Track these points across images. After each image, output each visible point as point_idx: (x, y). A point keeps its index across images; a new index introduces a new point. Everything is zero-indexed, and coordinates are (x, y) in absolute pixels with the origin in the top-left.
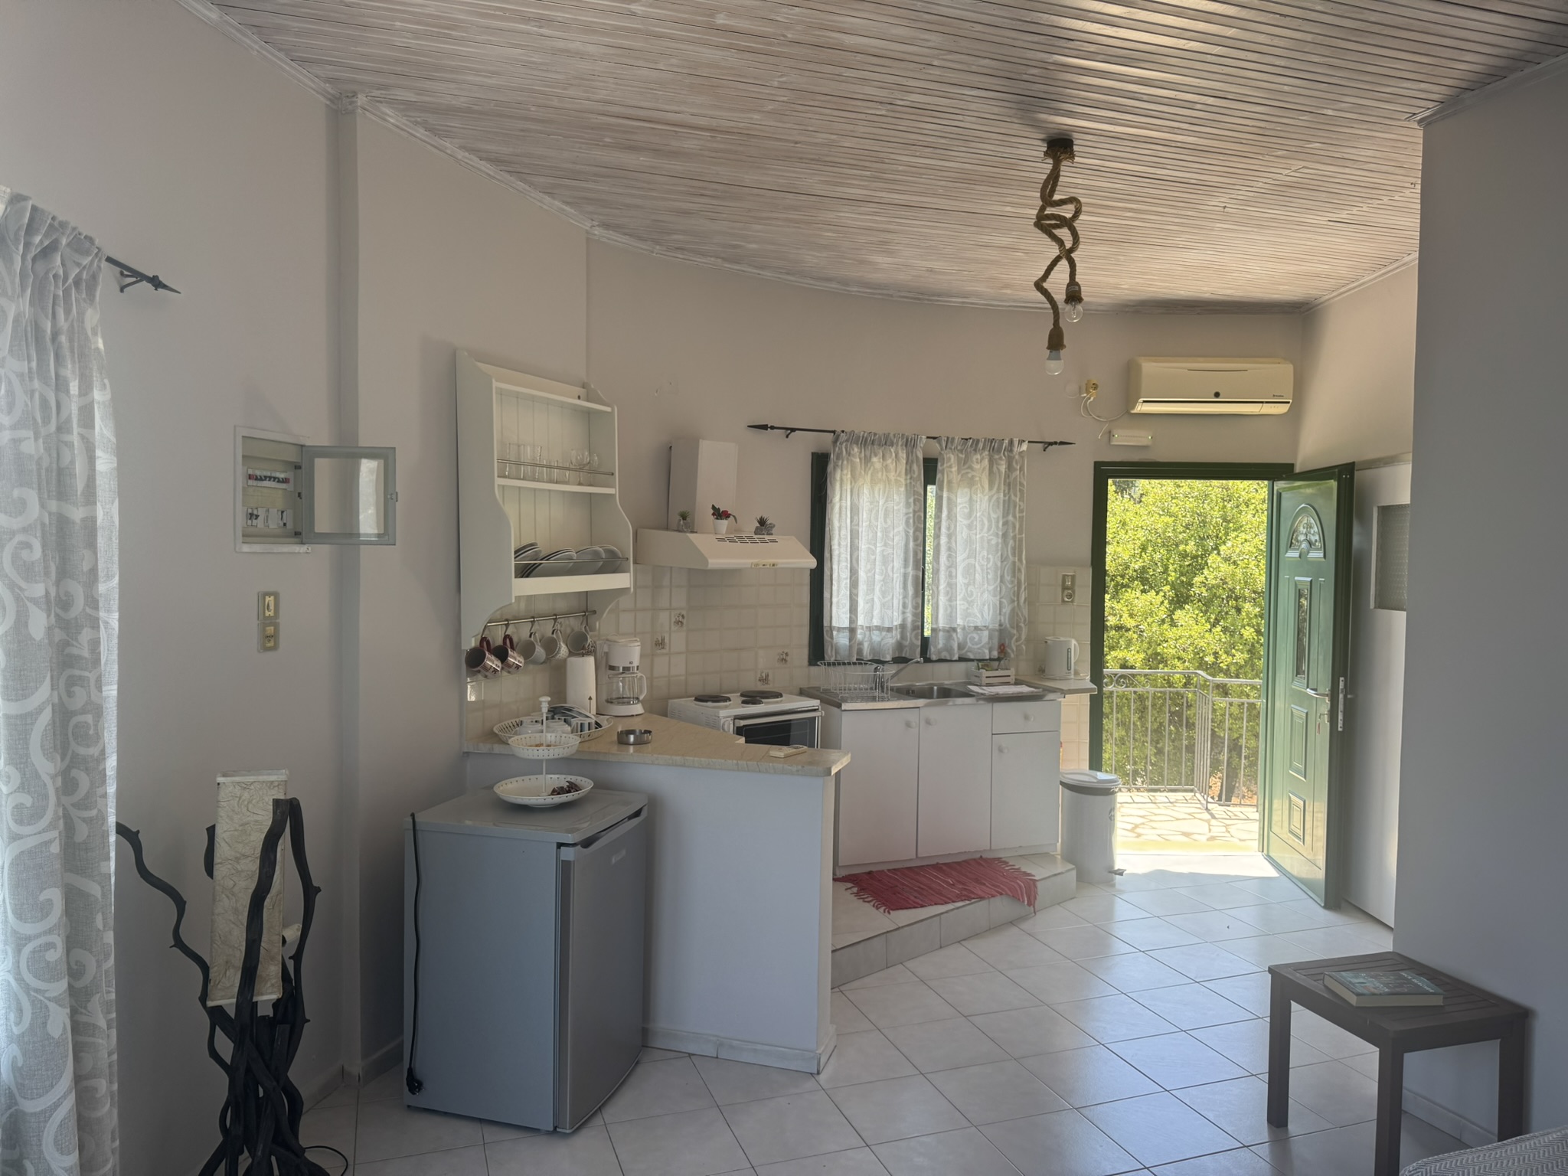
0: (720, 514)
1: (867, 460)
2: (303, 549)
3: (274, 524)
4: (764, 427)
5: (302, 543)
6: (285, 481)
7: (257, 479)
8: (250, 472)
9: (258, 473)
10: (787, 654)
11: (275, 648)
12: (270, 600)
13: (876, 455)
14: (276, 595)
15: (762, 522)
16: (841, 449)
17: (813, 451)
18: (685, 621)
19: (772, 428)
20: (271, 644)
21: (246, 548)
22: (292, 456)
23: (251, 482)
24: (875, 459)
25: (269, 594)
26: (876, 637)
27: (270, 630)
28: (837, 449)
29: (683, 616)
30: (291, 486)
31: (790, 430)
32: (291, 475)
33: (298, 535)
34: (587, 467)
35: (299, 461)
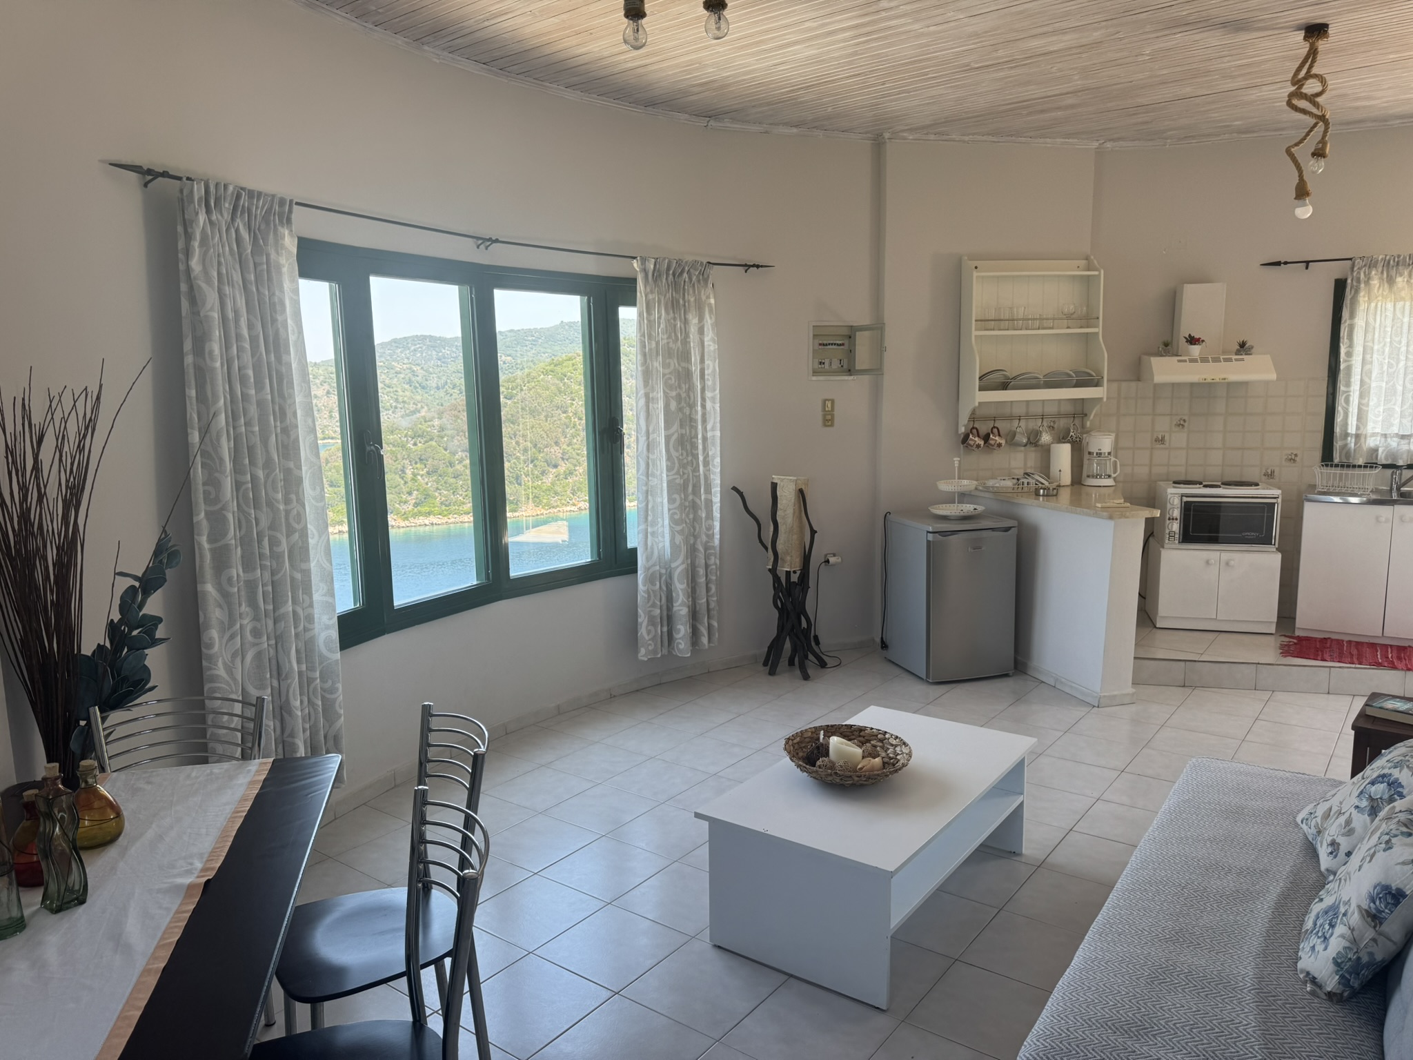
0: (1192, 341)
2: (852, 378)
3: (836, 365)
4: (1278, 264)
5: (851, 375)
6: (843, 344)
7: (824, 345)
8: (821, 342)
9: (825, 342)
10: (1296, 455)
11: (832, 425)
12: (829, 404)
14: (833, 402)
15: (1242, 345)
16: (1359, 273)
17: (1336, 278)
18: (1186, 424)
19: (1286, 263)
20: (830, 423)
21: (814, 378)
22: (845, 332)
23: (820, 347)
25: (828, 400)
26: (1394, 443)
27: (829, 417)
28: (1355, 274)
29: (1184, 421)
30: (846, 347)
31: (1307, 263)
32: (846, 342)
33: (850, 372)
34: (1074, 316)
35: (850, 334)
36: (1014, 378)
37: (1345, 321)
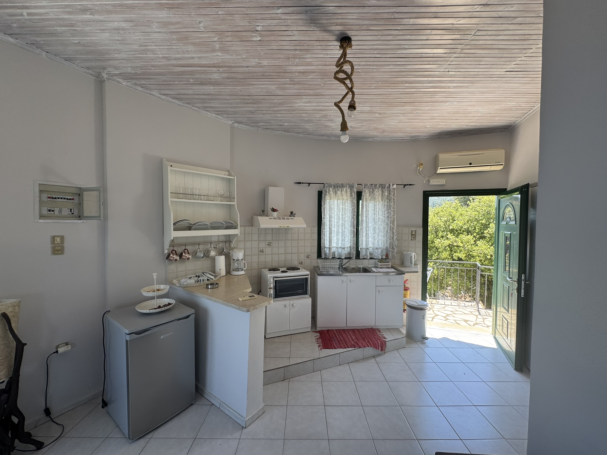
0: (274, 210)
1: (336, 193)
3: (65, 213)
4: (300, 183)
5: (81, 220)
6: (73, 199)
7: (52, 198)
8: (50, 196)
9: (54, 196)
10: (309, 255)
11: (62, 253)
12: (58, 239)
13: (339, 191)
14: (62, 238)
15: (292, 213)
16: (326, 189)
17: (318, 190)
18: (271, 244)
19: (302, 183)
20: (60, 252)
21: (41, 221)
22: (75, 191)
23: (49, 199)
24: (338, 192)
25: (58, 236)
26: (340, 250)
27: (59, 248)
30: (76, 201)
31: (309, 184)
32: (76, 198)
33: (80, 217)
34: (224, 196)
35: (80, 193)
36: (194, 224)
37: (323, 206)
